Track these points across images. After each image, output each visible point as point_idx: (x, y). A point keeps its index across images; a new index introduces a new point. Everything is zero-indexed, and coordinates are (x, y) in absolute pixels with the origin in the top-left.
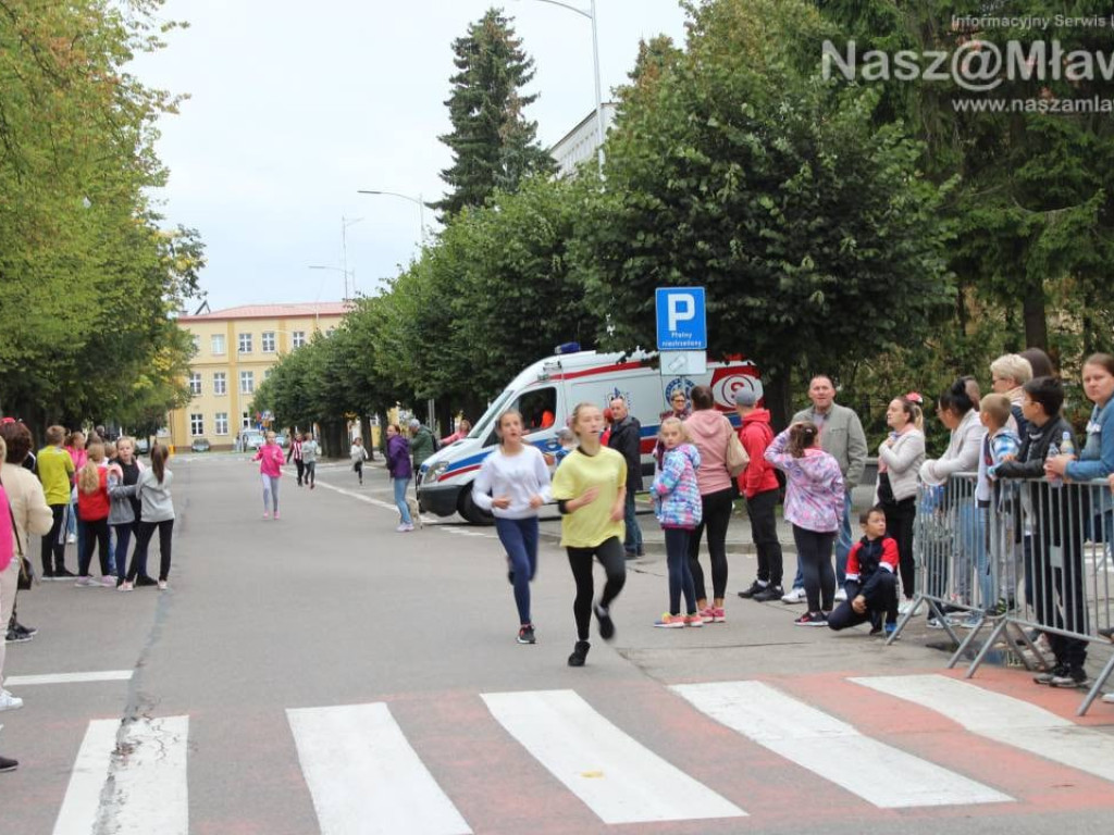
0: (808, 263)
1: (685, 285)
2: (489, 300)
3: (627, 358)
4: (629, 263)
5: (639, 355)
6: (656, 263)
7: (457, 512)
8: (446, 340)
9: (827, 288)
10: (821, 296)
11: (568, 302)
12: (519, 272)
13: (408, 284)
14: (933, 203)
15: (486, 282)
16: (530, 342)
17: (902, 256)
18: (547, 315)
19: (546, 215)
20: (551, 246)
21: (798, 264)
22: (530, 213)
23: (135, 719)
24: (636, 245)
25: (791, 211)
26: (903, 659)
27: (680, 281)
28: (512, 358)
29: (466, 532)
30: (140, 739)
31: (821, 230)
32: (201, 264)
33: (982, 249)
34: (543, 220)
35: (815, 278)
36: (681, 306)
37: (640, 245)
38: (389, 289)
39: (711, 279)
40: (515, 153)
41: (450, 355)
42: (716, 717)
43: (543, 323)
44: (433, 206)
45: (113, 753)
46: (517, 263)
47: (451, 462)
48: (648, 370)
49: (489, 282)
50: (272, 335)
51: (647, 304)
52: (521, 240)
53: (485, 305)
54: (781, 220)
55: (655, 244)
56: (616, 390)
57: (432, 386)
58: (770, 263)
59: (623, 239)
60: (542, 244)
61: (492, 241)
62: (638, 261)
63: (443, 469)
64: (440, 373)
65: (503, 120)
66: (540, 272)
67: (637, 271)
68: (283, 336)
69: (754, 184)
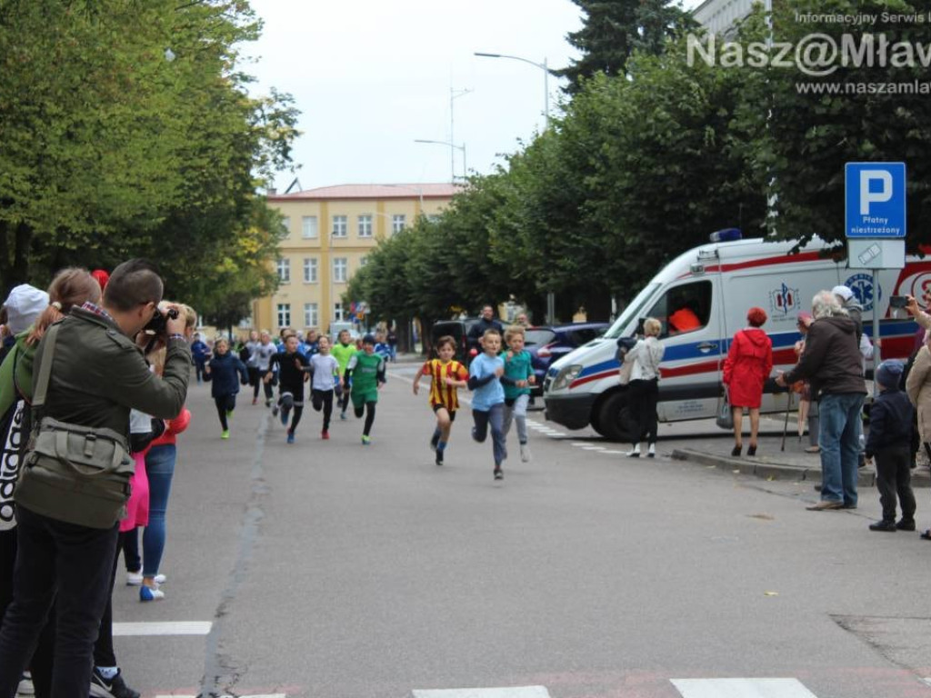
1: (879, 159)
2: (629, 178)
3: (801, 248)
4: (813, 132)
5: (816, 243)
6: (845, 133)
7: (590, 426)
8: (575, 225)
11: (723, 182)
12: (665, 146)
13: (531, 160)
15: (626, 156)
16: (675, 228)
18: (696, 197)
19: (698, 80)
20: (702, 115)
22: (680, 77)
27: (874, 154)
29: (601, 448)
34: (695, 85)
36: (875, 185)
37: (824, 111)
38: (507, 167)
39: (912, 152)
40: (652, 14)
41: (577, 242)
43: (692, 206)
44: (558, 74)
46: (664, 135)
47: (585, 366)
48: (829, 263)
49: (630, 157)
50: (369, 218)
51: (830, 183)
52: (668, 109)
53: (624, 184)
55: (843, 110)
56: (783, 285)
57: (556, 277)
60: (693, 113)
61: (632, 110)
62: (822, 130)
63: (575, 373)
64: (567, 262)
66: (691, 147)
67: (821, 142)
68: (381, 220)
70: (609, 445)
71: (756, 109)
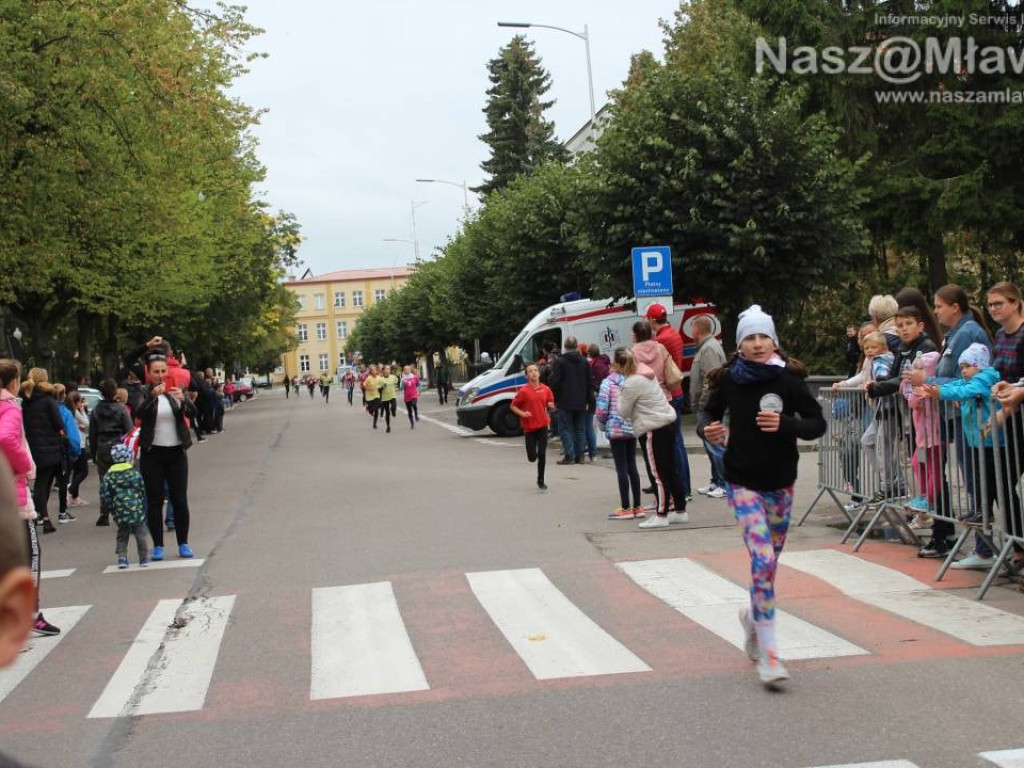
0: (751, 224)
1: (656, 245)
2: (513, 261)
3: (615, 304)
4: (612, 229)
5: (623, 301)
6: (633, 228)
7: (488, 427)
8: (483, 294)
9: (767, 243)
10: (762, 250)
12: (535, 239)
13: (454, 250)
14: (851, 176)
15: (510, 247)
16: (545, 293)
17: (827, 217)
18: (556, 272)
19: (555, 193)
20: (559, 217)
21: (744, 226)
22: (543, 193)
23: (195, 598)
24: (617, 214)
25: (737, 185)
26: (807, 537)
27: (652, 241)
28: (532, 306)
29: (494, 442)
30: (194, 614)
31: (762, 199)
32: (297, 241)
33: (893, 211)
34: (552, 197)
35: (757, 236)
36: (651, 262)
37: (620, 214)
38: (441, 254)
39: (675, 240)
40: (538, 147)
41: (485, 304)
42: (649, 588)
43: (555, 277)
44: (476, 190)
45: (170, 627)
46: (534, 231)
47: (482, 388)
48: (629, 313)
49: (512, 247)
50: (360, 293)
51: (626, 261)
52: (536, 214)
53: (509, 265)
54: (730, 191)
55: (632, 213)
56: (608, 328)
57: (472, 329)
58: (722, 226)
59: (607, 210)
60: (552, 216)
61: (513, 216)
62: (619, 228)
63: (475, 393)
64: (479, 319)
65: (527, 122)
66: (551, 238)
67: (620, 236)
68: (368, 294)
69: (708, 164)
70: (499, 439)
71: (577, 215)
